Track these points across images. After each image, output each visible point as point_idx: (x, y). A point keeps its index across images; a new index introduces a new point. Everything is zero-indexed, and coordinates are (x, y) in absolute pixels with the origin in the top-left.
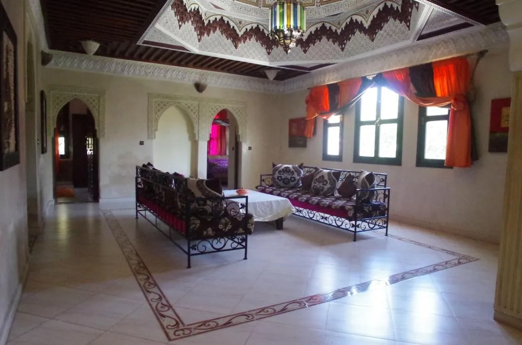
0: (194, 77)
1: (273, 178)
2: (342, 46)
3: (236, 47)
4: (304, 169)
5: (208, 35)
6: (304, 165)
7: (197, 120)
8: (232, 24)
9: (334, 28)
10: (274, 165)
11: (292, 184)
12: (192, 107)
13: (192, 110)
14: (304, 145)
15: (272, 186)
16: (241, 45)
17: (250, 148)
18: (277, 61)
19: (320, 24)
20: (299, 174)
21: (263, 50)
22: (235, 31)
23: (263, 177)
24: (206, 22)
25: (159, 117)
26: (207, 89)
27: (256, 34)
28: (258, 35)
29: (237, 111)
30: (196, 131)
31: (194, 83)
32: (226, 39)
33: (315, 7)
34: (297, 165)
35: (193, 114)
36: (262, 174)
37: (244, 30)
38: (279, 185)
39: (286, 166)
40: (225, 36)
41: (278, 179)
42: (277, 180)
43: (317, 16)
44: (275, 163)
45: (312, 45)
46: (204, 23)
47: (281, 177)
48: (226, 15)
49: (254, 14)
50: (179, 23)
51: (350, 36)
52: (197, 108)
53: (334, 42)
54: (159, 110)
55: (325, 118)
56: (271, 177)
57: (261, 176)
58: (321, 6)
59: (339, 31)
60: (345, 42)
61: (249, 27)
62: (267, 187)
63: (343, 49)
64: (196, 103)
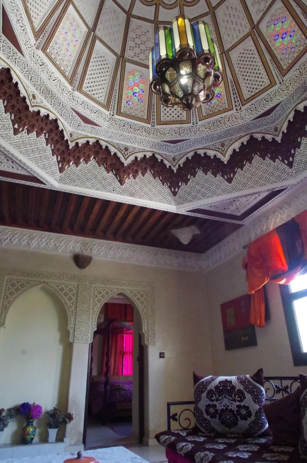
0: (73, 247)
1: (197, 409)
2: (288, 159)
3: (121, 182)
4: (267, 384)
5: (77, 164)
6: (265, 374)
7: (73, 308)
8: (113, 150)
9: (269, 137)
10: (196, 379)
11: (243, 424)
12: (66, 290)
13: (66, 294)
14: (252, 342)
15: (195, 432)
16: (129, 181)
17: (162, 355)
18: (189, 202)
19: (247, 137)
20: (257, 397)
21: (165, 190)
22: (118, 159)
23: (172, 407)
24: (71, 145)
25: (11, 305)
26: (92, 263)
27: (152, 167)
28: (156, 169)
29: (138, 296)
30: (70, 327)
31: (72, 255)
32: (106, 172)
33: (234, 111)
34: (248, 376)
35: (67, 301)
36: (170, 401)
37: (132, 158)
38: (213, 430)
39: (222, 378)
40: (103, 168)
41: (208, 412)
42: (205, 416)
43: (240, 122)
44: (198, 374)
45: (239, 170)
46: (68, 146)
47: (215, 406)
48: (103, 138)
49: (144, 133)
50: (13, 125)
51: (299, 140)
52: (74, 291)
53: (273, 159)
54: (12, 294)
55: (282, 282)
56: (192, 407)
57: (169, 405)
58: (243, 108)
59: (279, 139)
60: (293, 151)
61: (140, 156)
62: (184, 434)
63: (290, 165)
64: (74, 284)
